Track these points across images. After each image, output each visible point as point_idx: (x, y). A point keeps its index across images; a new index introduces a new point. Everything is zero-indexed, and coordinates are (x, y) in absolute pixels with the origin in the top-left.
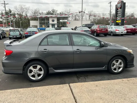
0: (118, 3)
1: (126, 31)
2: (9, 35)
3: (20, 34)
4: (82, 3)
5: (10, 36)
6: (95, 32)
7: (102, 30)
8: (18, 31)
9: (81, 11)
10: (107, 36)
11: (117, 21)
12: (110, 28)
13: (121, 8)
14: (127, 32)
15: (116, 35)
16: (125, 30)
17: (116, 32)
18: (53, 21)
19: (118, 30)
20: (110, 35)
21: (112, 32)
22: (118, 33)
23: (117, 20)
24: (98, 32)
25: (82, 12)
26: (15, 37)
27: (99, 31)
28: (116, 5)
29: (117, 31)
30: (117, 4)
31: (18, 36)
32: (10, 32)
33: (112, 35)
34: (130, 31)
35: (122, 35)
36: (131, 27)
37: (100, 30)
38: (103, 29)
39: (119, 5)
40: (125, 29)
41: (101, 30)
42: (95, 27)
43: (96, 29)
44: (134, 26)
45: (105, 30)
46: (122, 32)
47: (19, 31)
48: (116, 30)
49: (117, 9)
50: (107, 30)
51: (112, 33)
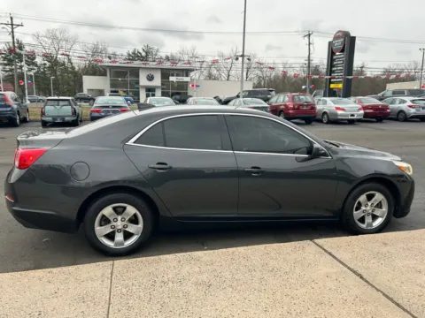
0: (336, 38)
1: (362, 112)
2: (43, 114)
3: (74, 112)
4: (244, 33)
5: (44, 119)
6: (281, 111)
7: (301, 108)
8: (66, 103)
9: (241, 54)
10: (313, 123)
11: (332, 86)
12: (321, 102)
13: (342, 51)
14: (366, 115)
15: (335, 121)
16: (360, 109)
17: (336, 115)
18: (151, 78)
19: (343, 109)
20: (320, 121)
21: (325, 113)
22: (341, 115)
23: (333, 83)
24: (291, 111)
25: (243, 56)
26: (59, 121)
27: (294, 109)
28: (330, 43)
29: (340, 112)
30: (331, 40)
31: (67, 119)
32: (46, 105)
33: (325, 120)
34: (371, 111)
35: (351, 122)
36: (372, 101)
37: (296, 107)
38: (302, 105)
39: (338, 44)
40: (360, 106)
41: (298, 109)
42: (281, 99)
43: (285, 105)
44: (381, 99)
45: (309, 108)
46: (353, 115)
47: (70, 105)
48: (338, 108)
49: (332, 53)
50: (313, 108)
51: (325, 116)
